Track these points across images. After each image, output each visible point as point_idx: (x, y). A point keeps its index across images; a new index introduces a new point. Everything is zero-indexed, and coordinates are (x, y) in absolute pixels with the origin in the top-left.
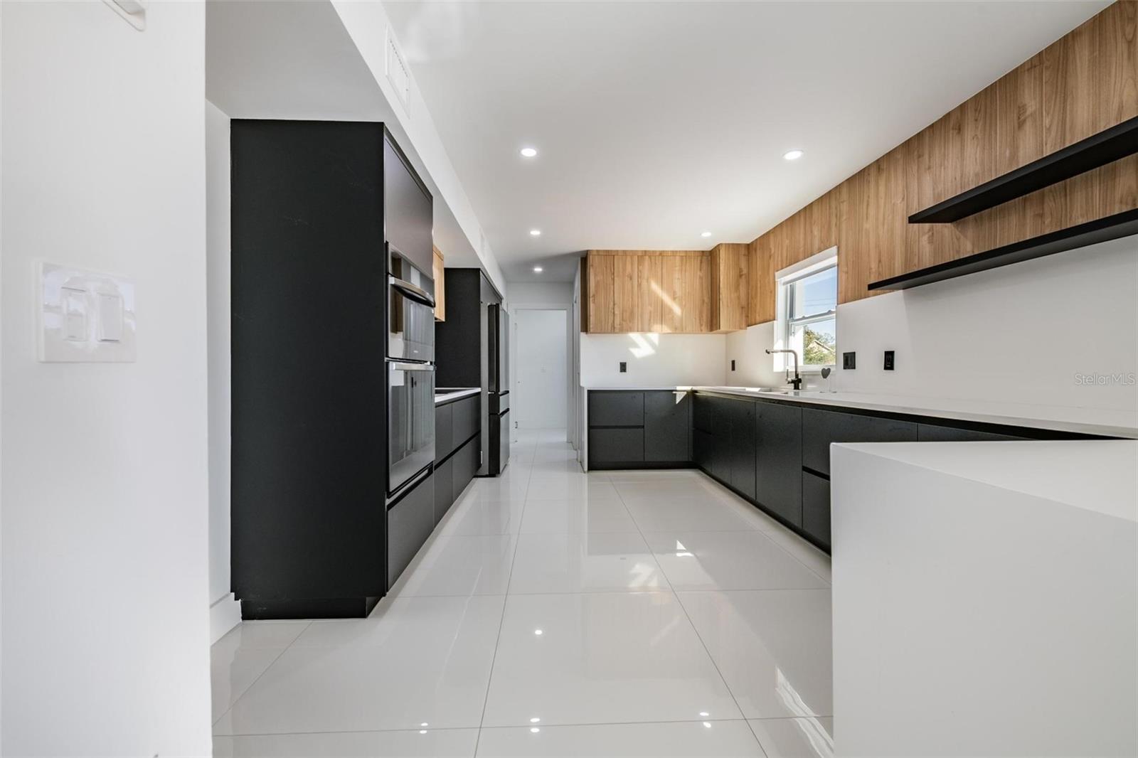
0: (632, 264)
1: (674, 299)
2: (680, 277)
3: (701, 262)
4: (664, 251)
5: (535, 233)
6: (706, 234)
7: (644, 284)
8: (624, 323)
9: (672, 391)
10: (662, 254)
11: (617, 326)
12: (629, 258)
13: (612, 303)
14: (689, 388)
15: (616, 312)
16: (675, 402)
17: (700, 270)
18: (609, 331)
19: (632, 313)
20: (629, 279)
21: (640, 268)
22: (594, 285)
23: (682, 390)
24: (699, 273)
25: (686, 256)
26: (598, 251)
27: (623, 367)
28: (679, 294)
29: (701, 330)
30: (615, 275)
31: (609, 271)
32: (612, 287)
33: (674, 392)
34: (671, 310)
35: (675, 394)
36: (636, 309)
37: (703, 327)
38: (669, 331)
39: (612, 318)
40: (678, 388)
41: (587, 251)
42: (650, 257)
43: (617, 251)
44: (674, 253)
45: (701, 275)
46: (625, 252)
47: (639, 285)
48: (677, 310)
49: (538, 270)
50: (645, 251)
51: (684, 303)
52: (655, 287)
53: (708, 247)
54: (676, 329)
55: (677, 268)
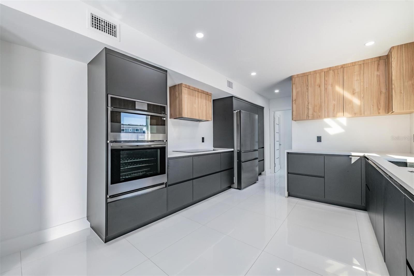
0: (320, 77)
1: (354, 94)
2: (359, 78)
3: (378, 65)
4: (344, 65)
5: (254, 74)
6: (370, 44)
7: (330, 87)
8: (315, 114)
9: (349, 156)
10: (343, 67)
11: (310, 115)
12: (318, 75)
13: (307, 103)
14: (362, 154)
15: (310, 107)
16: (351, 163)
17: (378, 70)
18: (305, 119)
19: (321, 107)
20: (318, 87)
21: (326, 79)
22: (295, 94)
23: (356, 155)
24: (376, 73)
25: (364, 64)
26: (297, 75)
27: (319, 139)
28: (357, 90)
29: (379, 113)
30: (309, 86)
31: (305, 84)
32: (307, 93)
33: (350, 157)
34: (351, 102)
35: (351, 158)
36: (323, 104)
37: (381, 111)
38: (351, 116)
39: (307, 111)
40: (353, 154)
41: (291, 76)
42: (333, 70)
43: (310, 72)
44: (353, 64)
45: (379, 74)
46: (315, 72)
47: (326, 89)
48: (356, 101)
49: (277, 91)
50: (330, 68)
51: (362, 95)
52: (339, 89)
53: (383, 52)
54: (355, 114)
55: (356, 73)
